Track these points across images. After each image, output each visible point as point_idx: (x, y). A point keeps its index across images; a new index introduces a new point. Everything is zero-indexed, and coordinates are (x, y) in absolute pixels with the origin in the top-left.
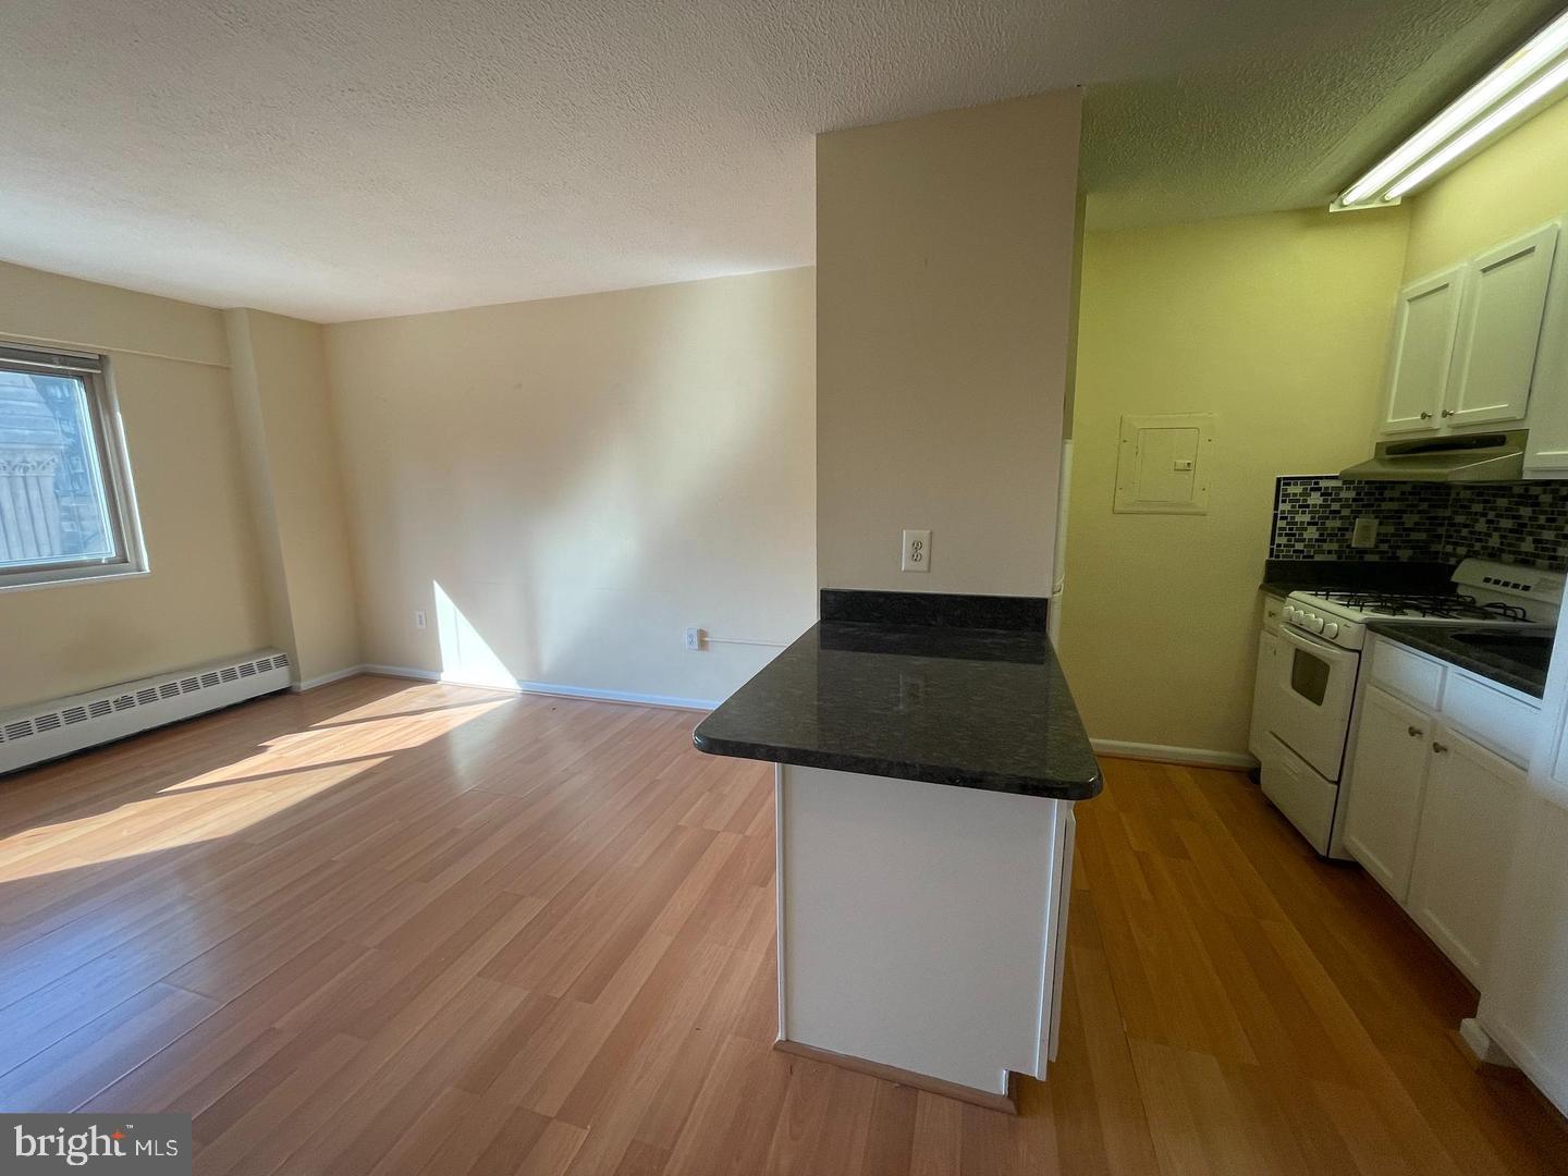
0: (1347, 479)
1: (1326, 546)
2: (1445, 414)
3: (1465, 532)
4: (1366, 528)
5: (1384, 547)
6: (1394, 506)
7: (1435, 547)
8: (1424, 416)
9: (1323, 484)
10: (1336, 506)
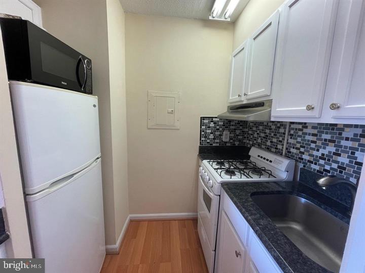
0: (221, 118)
1: (216, 141)
2: (245, 95)
3: (252, 137)
4: (226, 135)
5: (232, 141)
6: (233, 127)
7: (244, 141)
8: (239, 96)
9: (214, 119)
10: (218, 127)
